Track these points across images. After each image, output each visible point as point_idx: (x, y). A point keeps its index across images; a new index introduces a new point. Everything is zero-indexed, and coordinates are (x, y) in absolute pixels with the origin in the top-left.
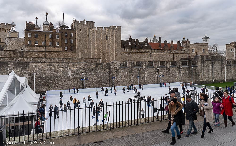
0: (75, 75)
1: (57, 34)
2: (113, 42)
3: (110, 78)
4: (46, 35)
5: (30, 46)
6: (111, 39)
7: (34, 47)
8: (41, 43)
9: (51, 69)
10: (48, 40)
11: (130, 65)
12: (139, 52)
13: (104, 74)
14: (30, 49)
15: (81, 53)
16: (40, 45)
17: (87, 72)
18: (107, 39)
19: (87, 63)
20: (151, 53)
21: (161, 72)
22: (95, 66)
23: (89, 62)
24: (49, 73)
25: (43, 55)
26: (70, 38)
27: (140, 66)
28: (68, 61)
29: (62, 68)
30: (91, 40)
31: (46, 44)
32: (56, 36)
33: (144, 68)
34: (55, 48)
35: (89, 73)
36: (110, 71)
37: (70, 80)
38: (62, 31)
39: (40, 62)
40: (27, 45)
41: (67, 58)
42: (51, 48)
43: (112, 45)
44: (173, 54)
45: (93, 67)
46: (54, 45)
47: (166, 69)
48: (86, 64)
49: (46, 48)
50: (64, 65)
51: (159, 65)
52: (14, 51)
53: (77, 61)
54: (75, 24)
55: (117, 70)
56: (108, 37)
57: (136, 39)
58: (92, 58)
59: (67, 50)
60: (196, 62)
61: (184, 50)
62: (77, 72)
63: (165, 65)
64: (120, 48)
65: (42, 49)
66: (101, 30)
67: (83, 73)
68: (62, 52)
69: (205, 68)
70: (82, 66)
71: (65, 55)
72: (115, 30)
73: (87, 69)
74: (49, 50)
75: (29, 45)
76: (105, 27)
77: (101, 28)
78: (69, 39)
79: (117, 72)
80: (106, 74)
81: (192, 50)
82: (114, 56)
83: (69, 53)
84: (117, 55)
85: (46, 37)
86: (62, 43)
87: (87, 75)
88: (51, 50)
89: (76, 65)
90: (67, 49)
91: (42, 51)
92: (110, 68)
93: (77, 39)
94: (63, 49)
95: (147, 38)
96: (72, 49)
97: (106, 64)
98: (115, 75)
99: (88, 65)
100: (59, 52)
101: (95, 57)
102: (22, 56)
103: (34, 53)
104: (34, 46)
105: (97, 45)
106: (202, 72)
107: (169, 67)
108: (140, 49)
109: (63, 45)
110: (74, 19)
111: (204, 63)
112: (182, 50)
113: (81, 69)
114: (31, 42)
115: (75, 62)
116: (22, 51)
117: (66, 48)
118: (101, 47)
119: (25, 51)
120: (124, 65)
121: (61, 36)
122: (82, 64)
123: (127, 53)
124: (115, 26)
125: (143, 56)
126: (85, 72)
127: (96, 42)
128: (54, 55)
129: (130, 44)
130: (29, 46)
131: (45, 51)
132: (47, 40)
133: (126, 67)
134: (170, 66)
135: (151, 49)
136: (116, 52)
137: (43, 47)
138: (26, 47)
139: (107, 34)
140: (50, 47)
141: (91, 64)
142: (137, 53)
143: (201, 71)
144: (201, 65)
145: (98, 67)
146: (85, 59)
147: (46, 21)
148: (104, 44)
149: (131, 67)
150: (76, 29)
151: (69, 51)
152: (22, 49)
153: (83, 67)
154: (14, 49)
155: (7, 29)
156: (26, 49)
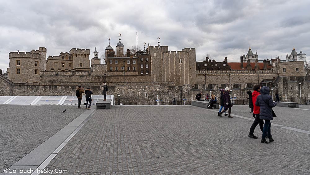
0: (150, 96)
1: (134, 59)
2: (186, 65)
3: (182, 99)
4: (124, 61)
5: (111, 71)
6: (184, 63)
7: (114, 73)
8: (120, 68)
9: (131, 91)
10: (126, 66)
11: (202, 88)
12: (215, 73)
13: (177, 96)
14: (111, 74)
15: (156, 76)
16: (119, 70)
17: (161, 94)
18: (180, 63)
19: (160, 86)
20: (230, 74)
21: (234, 95)
22: (168, 89)
23: (163, 86)
24: (130, 94)
25: (122, 79)
26: (145, 63)
27: (212, 88)
28: (145, 84)
29: (140, 90)
30: (165, 64)
31: (124, 69)
32: (133, 62)
33: (216, 91)
34: (132, 72)
35: (163, 95)
36: (182, 94)
37: (147, 101)
38: (138, 57)
39: (123, 86)
40: (109, 71)
41: (144, 82)
42: (129, 72)
43: (185, 68)
44: (258, 74)
45: (166, 89)
46: (131, 70)
47: (241, 92)
49: (124, 73)
50: (141, 88)
51: (232, 87)
52: (99, 76)
54: (150, 49)
55: (188, 92)
56: (181, 60)
57: (213, 60)
58: (166, 81)
59: (143, 74)
60: (277, 84)
61: (273, 70)
62: (153, 94)
63: (239, 87)
64: (195, 71)
65: (121, 74)
66: (175, 54)
67: (157, 95)
68: (139, 76)
69: (289, 90)
70: (157, 89)
71: (141, 78)
72: (189, 53)
73: (161, 91)
76: (178, 51)
77: (174, 52)
79: (189, 94)
80: (178, 96)
81: (283, 69)
82: (188, 79)
83: (144, 77)
84: (192, 77)
85: (124, 63)
86: (138, 67)
87: (161, 97)
89: (152, 88)
92: (182, 91)
93: (151, 64)
94: (139, 73)
95: (226, 58)
96: (148, 73)
97: (178, 87)
98: (187, 97)
99: (162, 88)
100: (135, 76)
101: (169, 80)
103: (115, 77)
104: (115, 71)
105: (171, 69)
106: (286, 95)
107: (243, 89)
108: (217, 70)
109: (139, 70)
110: (149, 44)
111: (287, 85)
112: (271, 70)
113: (156, 91)
114: (112, 68)
115: (151, 85)
116: (105, 76)
117: (142, 72)
118: (175, 70)
119: (107, 76)
120: (195, 88)
121: (137, 61)
122: (157, 87)
123: (203, 75)
124: (189, 49)
125: (221, 77)
126: (160, 94)
127: (170, 66)
128: (131, 79)
129: (206, 65)
133: (197, 90)
134: (245, 88)
135: (231, 70)
136: (190, 74)
139: (180, 58)
142: (213, 75)
143: (284, 94)
144: (284, 87)
145: (171, 90)
146: (159, 83)
147: (119, 43)
148: (177, 67)
149: (203, 90)
150: (151, 54)
151: (145, 75)
152: (105, 75)
154: (98, 74)
155: (87, 55)
156: (108, 74)
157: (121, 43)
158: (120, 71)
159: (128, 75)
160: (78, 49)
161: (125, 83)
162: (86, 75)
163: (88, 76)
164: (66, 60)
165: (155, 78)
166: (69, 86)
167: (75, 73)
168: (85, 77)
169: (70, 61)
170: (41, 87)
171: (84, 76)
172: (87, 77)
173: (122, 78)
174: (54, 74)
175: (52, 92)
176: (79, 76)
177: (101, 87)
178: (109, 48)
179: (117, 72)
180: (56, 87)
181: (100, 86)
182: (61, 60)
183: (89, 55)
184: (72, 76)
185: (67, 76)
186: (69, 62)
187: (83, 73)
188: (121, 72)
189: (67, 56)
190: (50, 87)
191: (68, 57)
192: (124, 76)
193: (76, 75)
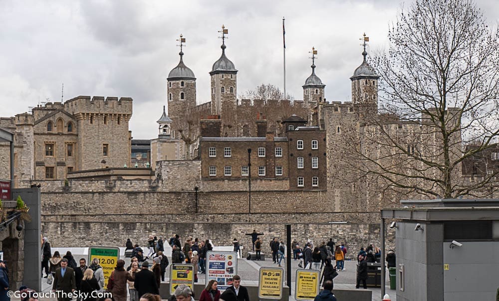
1: (277, 144)
4: (249, 151)
5: (214, 179)
7: (221, 183)
8: (238, 170)
10: (256, 163)
14: (213, 186)
15: (341, 193)
16: (235, 176)
18: (409, 155)
19: (348, 224)
22: (367, 232)
23: (355, 222)
26: (310, 155)
28: (307, 218)
29: (295, 234)
31: (250, 173)
32: (274, 151)
34: (273, 182)
38: (290, 137)
40: (206, 178)
41: (305, 213)
42: (263, 182)
45: (363, 232)
46: (270, 176)
48: (347, 226)
49: (250, 184)
50: (298, 228)
52: (179, 193)
53: (326, 218)
54: (323, 114)
56: (412, 148)
59: (303, 186)
65: (241, 186)
66: (394, 130)
68: (291, 192)
70: (338, 232)
71: (297, 200)
73: (348, 238)
74: (257, 189)
75: (212, 178)
77: (393, 126)
78: (307, 156)
83: (307, 195)
85: (249, 156)
86: (290, 167)
88: (262, 187)
89: (324, 229)
90: (302, 184)
91: (241, 190)
93: (328, 155)
94: (293, 184)
96: (316, 184)
99: (351, 230)
100: (281, 191)
102: (196, 205)
103: (223, 196)
104: (223, 179)
109: (292, 174)
113: (335, 237)
114: (215, 170)
115: (323, 221)
116: (197, 194)
117: (299, 181)
119: (203, 192)
121: (287, 150)
122: (338, 227)
128: (270, 201)
130: (211, 180)
131: (248, 190)
132: (252, 162)
137: (242, 180)
138: (205, 183)
139: (409, 141)
140: (261, 180)
141: (358, 227)
145: (375, 233)
146: (345, 215)
150: (327, 127)
151: (308, 189)
152: (196, 189)
153: (340, 233)
154: (178, 188)
155: (124, 115)
156: (204, 187)
157: (227, 60)
158: (238, 179)
159: (262, 189)
160: (95, 98)
161: (256, 216)
162: (143, 190)
163: (149, 192)
164: (58, 134)
165: (337, 200)
166: (118, 225)
167: (115, 186)
168: (142, 196)
169: (70, 137)
170: (52, 225)
171: (139, 193)
172: (147, 195)
173: (244, 199)
174: (58, 188)
175: (80, 238)
176: (125, 193)
177: (196, 225)
178: (182, 73)
179: (230, 182)
180: (87, 225)
181: (193, 224)
182: (44, 134)
183: (129, 116)
184: (107, 192)
185: (93, 193)
186: (68, 140)
187: (137, 186)
188: (241, 181)
189: (60, 119)
190: (75, 225)
191: (65, 124)
192: (250, 192)
193: (116, 190)
